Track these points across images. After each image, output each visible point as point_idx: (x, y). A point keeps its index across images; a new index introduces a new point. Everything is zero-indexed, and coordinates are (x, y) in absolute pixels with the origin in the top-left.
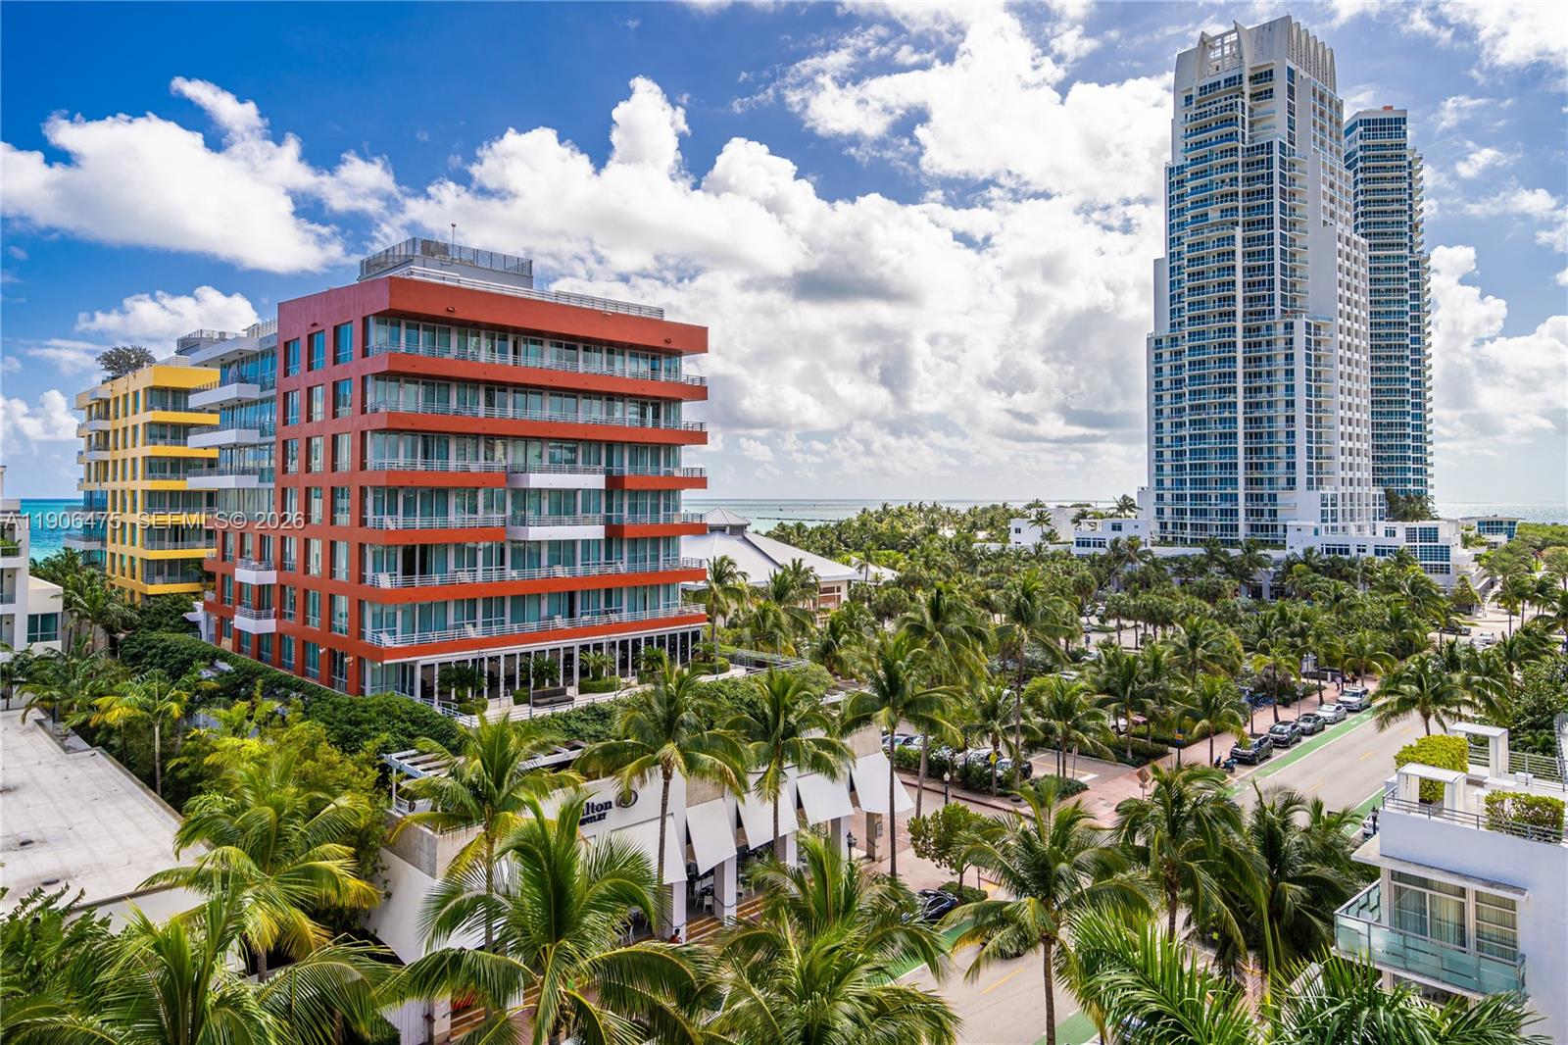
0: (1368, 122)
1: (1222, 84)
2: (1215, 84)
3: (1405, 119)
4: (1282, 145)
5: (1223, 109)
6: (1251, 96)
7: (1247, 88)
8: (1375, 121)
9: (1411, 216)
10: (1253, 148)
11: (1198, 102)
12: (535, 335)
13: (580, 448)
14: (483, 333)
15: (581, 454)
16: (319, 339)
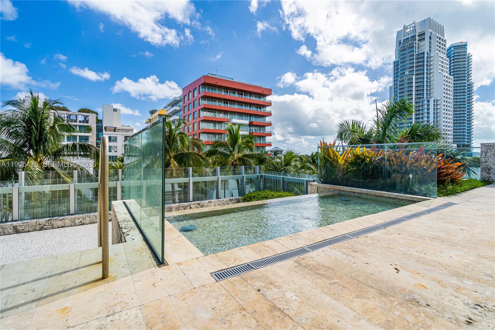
0: (455, 46)
1: (410, 38)
2: (408, 38)
3: (467, 45)
4: (428, 53)
5: (410, 44)
6: (418, 40)
7: (417, 38)
8: (457, 46)
9: (468, 72)
10: (418, 54)
11: (403, 43)
12: (234, 90)
13: (244, 115)
14: (223, 90)
15: (244, 117)
16: (190, 94)
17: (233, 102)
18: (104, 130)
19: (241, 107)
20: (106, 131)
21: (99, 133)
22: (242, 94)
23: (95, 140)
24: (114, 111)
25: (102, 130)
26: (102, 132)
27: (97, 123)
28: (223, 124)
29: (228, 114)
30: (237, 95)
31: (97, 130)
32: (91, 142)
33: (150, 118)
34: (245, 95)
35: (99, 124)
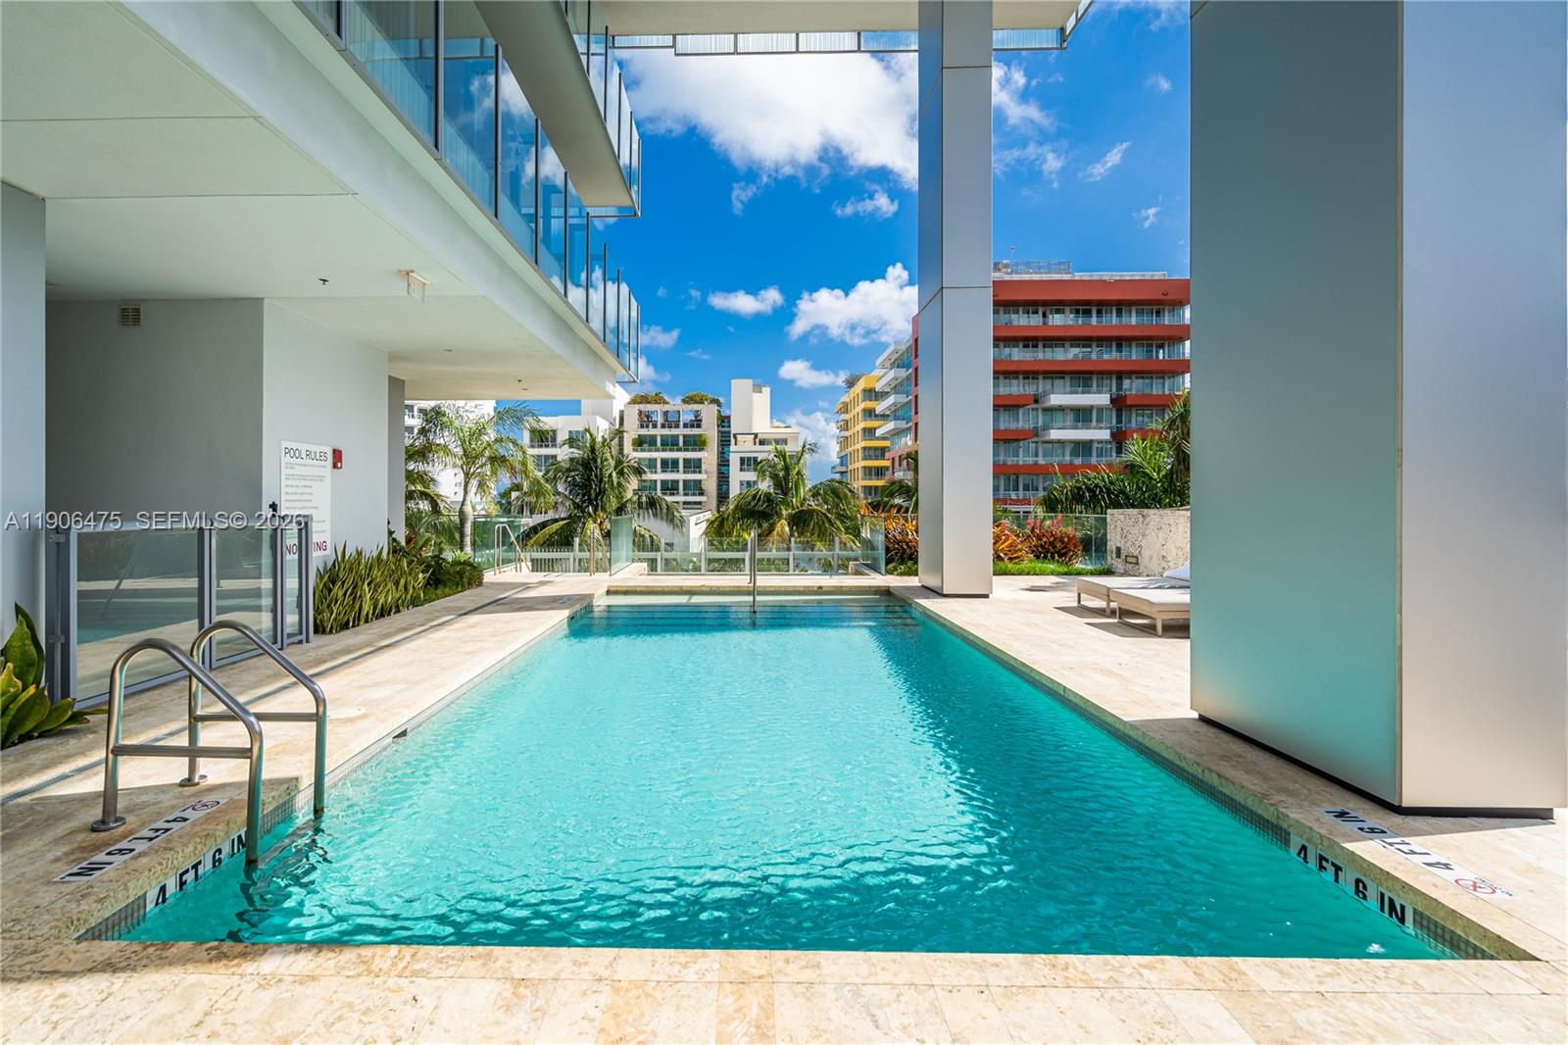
12: (1059, 304)
13: (1094, 377)
14: (1021, 309)
15: (1094, 382)
17: (1054, 340)
18: (733, 441)
20: (736, 444)
21: (722, 449)
22: (1088, 313)
23: (716, 466)
25: (730, 441)
26: (729, 446)
27: (718, 426)
28: (1021, 411)
29: (1037, 379)
31: (718, 441)
33: (845, 400)
34: (1099, 312)
35: (723, 427)
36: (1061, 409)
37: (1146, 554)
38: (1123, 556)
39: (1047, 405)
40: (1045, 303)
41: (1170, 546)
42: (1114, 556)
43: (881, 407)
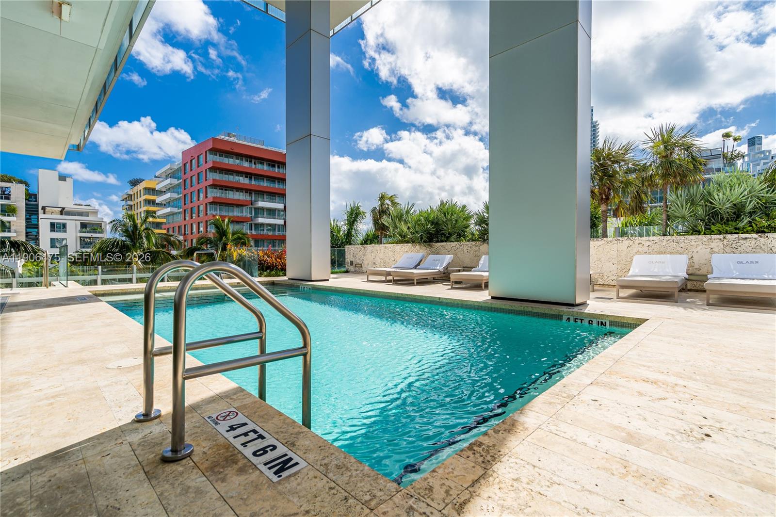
12: (261, 160)
13: (277, 196)
14: (244, 158)
15: (277, 198)
16: (194, 161)
17: (259, 177)
18: (41, 211)
19: (271, 185)
20: (44, 213)
21: (30, 216)
22: (274, 166)
23: (24, 228)
24: (60, 180)
25: (38, 211)
26: (37, 214)
27: (26, 199)
28: (244, 207)
29: (252, 193)
30: (266, 167)
31: (26, 211)
32: (15, 231)
33: (129, 193)
34: (279, 167)
35: (29, 201)
36: (263, 209)
37: (365, 262)
38: (354, 264)
39: (257, 206)
40: (256, 158)
41: (377, 258)
42: (349, 264)
43: (159, 199)
